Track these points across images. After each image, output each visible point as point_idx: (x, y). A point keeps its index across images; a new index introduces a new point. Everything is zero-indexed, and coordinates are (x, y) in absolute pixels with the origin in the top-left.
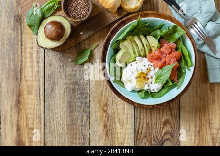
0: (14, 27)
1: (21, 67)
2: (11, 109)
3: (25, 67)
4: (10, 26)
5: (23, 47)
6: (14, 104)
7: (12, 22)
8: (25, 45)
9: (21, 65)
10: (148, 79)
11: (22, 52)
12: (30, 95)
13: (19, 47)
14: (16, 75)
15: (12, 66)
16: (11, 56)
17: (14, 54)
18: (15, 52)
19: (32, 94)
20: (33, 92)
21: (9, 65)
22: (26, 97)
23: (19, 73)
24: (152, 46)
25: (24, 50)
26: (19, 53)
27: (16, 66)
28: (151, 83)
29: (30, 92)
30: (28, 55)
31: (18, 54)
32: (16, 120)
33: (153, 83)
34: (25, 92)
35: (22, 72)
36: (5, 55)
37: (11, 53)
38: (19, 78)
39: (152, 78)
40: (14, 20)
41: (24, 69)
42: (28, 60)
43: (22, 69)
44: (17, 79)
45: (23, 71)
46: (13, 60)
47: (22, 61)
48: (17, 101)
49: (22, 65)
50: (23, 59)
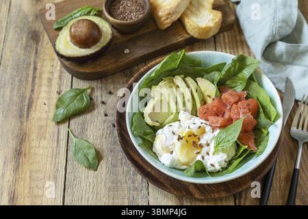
0: (27, 45)
1: (30, 99)
2: (5, 164)
3: (38, 98)
4: (19, 44)
5: (38, 71)
6: (10, 156)
7: (24, 39)
8: (41, 69)
9: (31, 96)
10: (201, 146)
11: (34, 78)
12: (42, 141)
13: (31, 72)
14: (21, 110)
15: (15, 98)
16: (17, 83)
17: (20, 81)
18: (22, 79)
19: (45, 138)
20: (47, 136)
21: (11, 96)
22: (34, 143)
23: (26, 107)
24: (206, 94)
25: (38, 75)
26: (30, 79)
27: (22, 97)
28: (208, 154)
29: (41, 136)
30: (45, 82)
31: (27, 81)
32: (10, 183)
33: (211, 153)
34: (34, 136)
35: (31, 106)
36: (7, 83)
37: (17, 79)
38: (25, 115)
39: (208, 145)
40: (27, 37)
41: (35, 101)
42: (44, 89)
43: (32, 102)
44: (21, 116)
45: (34, 104)
46: (19, 90)
47: (32, 91)
48: (16, 150)
49: (33, 97)
50: (36, 87)
